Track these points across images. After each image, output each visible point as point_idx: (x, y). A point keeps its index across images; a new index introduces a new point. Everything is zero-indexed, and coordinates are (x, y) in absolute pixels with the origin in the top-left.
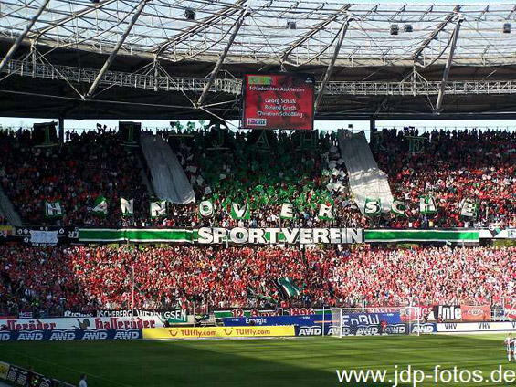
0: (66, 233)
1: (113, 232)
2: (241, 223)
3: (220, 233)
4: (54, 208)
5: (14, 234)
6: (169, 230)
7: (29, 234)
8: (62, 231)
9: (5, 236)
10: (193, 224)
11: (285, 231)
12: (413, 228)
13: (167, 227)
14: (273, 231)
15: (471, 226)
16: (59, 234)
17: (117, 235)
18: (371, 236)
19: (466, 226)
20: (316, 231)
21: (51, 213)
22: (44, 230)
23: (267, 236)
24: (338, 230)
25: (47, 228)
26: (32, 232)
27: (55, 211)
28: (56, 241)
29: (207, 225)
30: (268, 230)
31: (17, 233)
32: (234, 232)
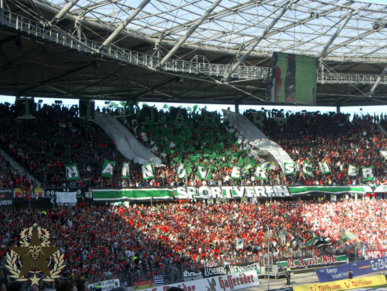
0: (83, 194)
1: (117, 192)
2: (204, 182)
3: (192, 191)
4: (73, 172)
5: (43, 196)
6: (156, 189)
7: (55, 195)
8: (79, 192)
9: (37, 198)
10: (172, 184)
11: (235, 188)
12: (319, 185)
13: (153, 187)
14: (227, 189)
15: (357, 183)
16: (77, 195)
17: (120, 194)
18: (293, 190)
19: (354, 183)
20: (257, 188)
21: (70, 176)
22: (66, 191)
23: (224, 193)
24: (271, 187)
25: (68, 190)
26: (57, 193)
27: (73, 174)
28: (75, 201)
29: (181, 185)
30: (223, 188)
31: (46, 195)
32: (201, 190)
